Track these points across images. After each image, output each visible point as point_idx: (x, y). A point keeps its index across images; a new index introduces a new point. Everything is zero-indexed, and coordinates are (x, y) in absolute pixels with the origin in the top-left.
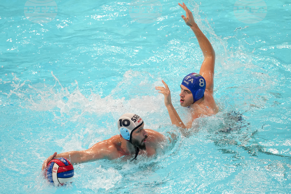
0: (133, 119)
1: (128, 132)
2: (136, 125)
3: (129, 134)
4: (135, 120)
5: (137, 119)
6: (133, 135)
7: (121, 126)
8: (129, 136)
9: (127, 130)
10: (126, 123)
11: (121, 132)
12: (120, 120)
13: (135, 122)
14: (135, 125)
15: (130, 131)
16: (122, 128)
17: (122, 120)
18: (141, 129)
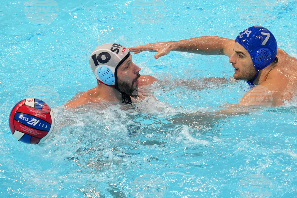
0: (113, 49)
1: (110, 71)
2: (121, 57)
3: (112, 74)
4: (117, 51)
5: (120, 48)
6: (118, 74)
7: (97, 64)
8: (114, 78)
9: (108, 69)
10: (104, 58)
11: (99, 74)
12: (94, 57)
13: (117, 53)
14: (118, 57)
15: (113, 70)
16: (98, 67)
17: (95, 55)
18: (129, 62)
